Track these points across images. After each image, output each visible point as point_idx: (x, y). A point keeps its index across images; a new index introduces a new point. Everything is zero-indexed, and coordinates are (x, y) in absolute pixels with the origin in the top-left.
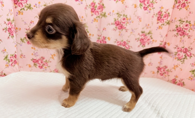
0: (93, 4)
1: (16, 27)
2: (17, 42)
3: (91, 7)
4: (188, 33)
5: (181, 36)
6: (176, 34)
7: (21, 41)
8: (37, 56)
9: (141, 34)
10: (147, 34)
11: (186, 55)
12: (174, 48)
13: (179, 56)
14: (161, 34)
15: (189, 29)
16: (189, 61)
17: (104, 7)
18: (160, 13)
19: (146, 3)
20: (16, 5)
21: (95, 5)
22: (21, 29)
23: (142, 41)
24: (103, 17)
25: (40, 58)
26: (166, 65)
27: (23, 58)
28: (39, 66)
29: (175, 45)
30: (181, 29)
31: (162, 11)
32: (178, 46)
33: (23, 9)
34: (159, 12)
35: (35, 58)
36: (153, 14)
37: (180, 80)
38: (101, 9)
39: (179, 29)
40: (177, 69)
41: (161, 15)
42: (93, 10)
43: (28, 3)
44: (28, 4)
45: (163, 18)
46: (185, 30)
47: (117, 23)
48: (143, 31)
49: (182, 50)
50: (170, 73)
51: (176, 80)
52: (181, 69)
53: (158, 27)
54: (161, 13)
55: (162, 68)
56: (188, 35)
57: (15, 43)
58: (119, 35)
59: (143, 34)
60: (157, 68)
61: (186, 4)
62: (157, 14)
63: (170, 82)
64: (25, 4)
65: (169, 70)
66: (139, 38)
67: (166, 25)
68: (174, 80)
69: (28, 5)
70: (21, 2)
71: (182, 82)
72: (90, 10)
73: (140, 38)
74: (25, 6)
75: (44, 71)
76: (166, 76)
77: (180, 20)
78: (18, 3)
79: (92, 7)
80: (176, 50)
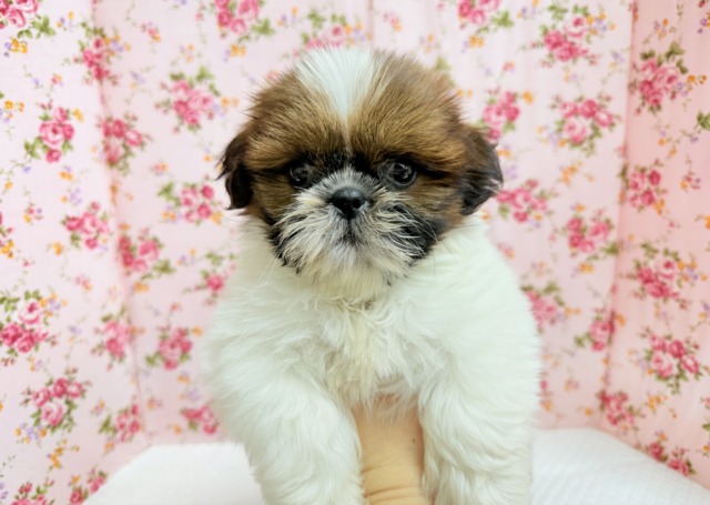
1: (132, 325)
4: (675, 291)
5: (655, 297)
6: (638, 291)
7: (146, 362)
10: (542, 292)
11: (683, 367)
12: (638, 335)
13: (659, 364)
15: (676, 278)
16: (694, 389)
19: (520, 199)
25: (207, 404)
26: (626, 390)
30: (649, 275)
31: (580, 216)
32: (652, 328)
33: (149, 276)
34: (572, 222)
36: (551, 229)
39: (646, 275)
40: (662, 410)
41: (580, 229)
44: (162, 260)
45: (588, 239)
46: (666, 281)
48: (526, 285)
49: (668, 347)
50: (639, 422)
53: (577, 266)
54: (579, 225)
55: (614, 397)
56: (676, 297)
61: (655, 194)
62: (564, 229)
63: (643, 451)
64: (154, 261)
65: (634, 410)
67: (605, 257)
69: (162, 264)
70: (141, 258)
74: (154, 267)
76: (626, 428)
77: (644, 246)
78: (134, 262)
80: (647, 344)
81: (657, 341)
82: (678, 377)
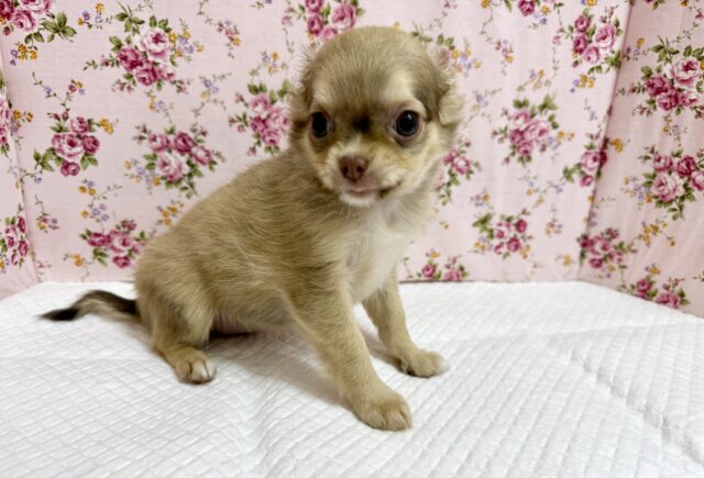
0: (313, 1)
1: (14, 109)
2: (21, 170)
3: (308, 15)
5: (667, 109)
6: (645, 105)
7: (35, 162)
8: (105, 218)
9: (513, 111)
10: (537, 110)
11: (690, 185)
12: (640, 158)
13: (662, 188)
14: (588, 108)
15: (697, 81)
17: (358, 11)
18: (582, 23)
20: (8, 23)
21: (321, 4)
22: (34, 115)
23: (518, 138)
25: (118, 228)
26: (615, 227)
27: (48, 229)
28: (116, 259)
29: (646, 149)
30: (664, 83)
31: (590, 14)
32: (656, 150)
33: (38, 35)
34: (580, 21)
35: (96, 228)
36: (558, 27)
37: (667, 283)
38: (347, 21)
39: (658, 84)
40: (658, 239)
41: (588, 30)
42: (316, 27)
43: (54, 9)
44: (55, 14)
45: (594, 44)
46: (683, 86)
48: (521, 99)
49: (675, 165)
50: (628, 259)
51: (651, 284)
52: (669, 242)
53: (579, 78)
54: (588, 25)
55: (598, 238)
56: (694, 104)
57: (17, 170)
59: (522, 110)
60: (578, 240)
62: (572, 29)
63: (628, 292)
64: (44, 15)
65: (625, 246)
66: (506, 129)
67: (609, 69)
68: (642, 283)
69: (56, 20)
70: (24, 8)
71: (677, 289)
72: (304, 25)
73: (512, 126)
74: (44, 24)
76: (613, 269)
77: (660, 48)
78: (14, 14)
79: (313, 15)
80: (649, 168)
81: (663, 161)
82: (682, 198)
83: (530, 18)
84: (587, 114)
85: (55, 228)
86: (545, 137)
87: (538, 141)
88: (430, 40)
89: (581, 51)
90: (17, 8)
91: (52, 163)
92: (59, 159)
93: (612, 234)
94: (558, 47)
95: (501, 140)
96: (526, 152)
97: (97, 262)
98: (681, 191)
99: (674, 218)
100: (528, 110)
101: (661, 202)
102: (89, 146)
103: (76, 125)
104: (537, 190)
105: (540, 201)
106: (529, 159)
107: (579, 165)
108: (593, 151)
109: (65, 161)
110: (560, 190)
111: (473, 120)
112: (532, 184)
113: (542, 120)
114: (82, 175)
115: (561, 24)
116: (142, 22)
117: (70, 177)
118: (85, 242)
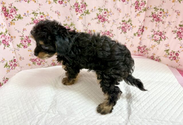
0: (76, 4)
1: (11, 36)
2: (14, 48)
3: (75, 7)
4: (162, 19)
5: (156, 21)
6: (152, 20)
7: (17, 47)
9: (122, 23)
10: (127, 22)
11: (161, 38)
12: (151, 31)
13: (155, 38)
14: (139, 20)
15: (163, 16)
16: (164, 43)
17: (86, 5)
18: (137, 2)
20: (7, 18)
21: (78, 5)
22: (16, 37)
23: (123, 28)
24: (87, 14)
26: (146, 45)
28: (38, 64)
29: (152, 29)
30: (156, 16)
31: (138, 0)
32: (154, 30)
33: (14, 19)
35: (33, 58)
36: (131, 4)
37: (157, 57)
38: (84, 8)
41: (138, 4)
42: (77, 10)
43: (17, 14)
45: (140, 7)
46: (160, 17)
47: (100, 17)
48: (124, 20)
49: (158, 33)
50: (149, 52)
51: (154, 57)
52: (157, 49)
53: (137, 14)
55: (142, 47)
56: (162, 21)
58: (103, 26)
60: (137, 47)
62: (134, 4)
63: (149, 58)
64: (15, 15)
65: (148, 49)
66: (120, 27)
67: (143, 12)
68: (152, 57)
69: (18, 16)
70: (11, 14)
71: (159, 58)
72: (74, 10)
73: (122, 26)
74: (15, 17)
75: (42, 66)
76: (145, 53)
77: (155, 8)
80: (153, 33)
81: (155, 32)
82: (160, 40)
83: (125, 3)
84: (139, 22)
85: (23, 59)
86: (129, 27)
87: (128, 29)
88: (102, 10)
89: (137, 8)
90: (9, 14)
91: (21, 46)
92: (23, 45)
93: (145, 46)
94: (131, 8)
95: (119, 29)
96: (125, 31)
97: (34, 65)
98: (159, 39)
99: (158, 44)
100: (125, 22)
101: (155, 41)
102: (29, 42)
103: (26, 38)
104: (128, 39)
105: (129, 41)
106: (126, 32)
107: (137, 32)
108: (140, 29)
109: (24, 45)
110: (133, 38)
111: (113, 26)
112: (127, 37)
113: (129, 24)
114: (28, 48)
115: (132, 3)
116: (38, 14)
117: (26, 48)
118: (31, 61)
